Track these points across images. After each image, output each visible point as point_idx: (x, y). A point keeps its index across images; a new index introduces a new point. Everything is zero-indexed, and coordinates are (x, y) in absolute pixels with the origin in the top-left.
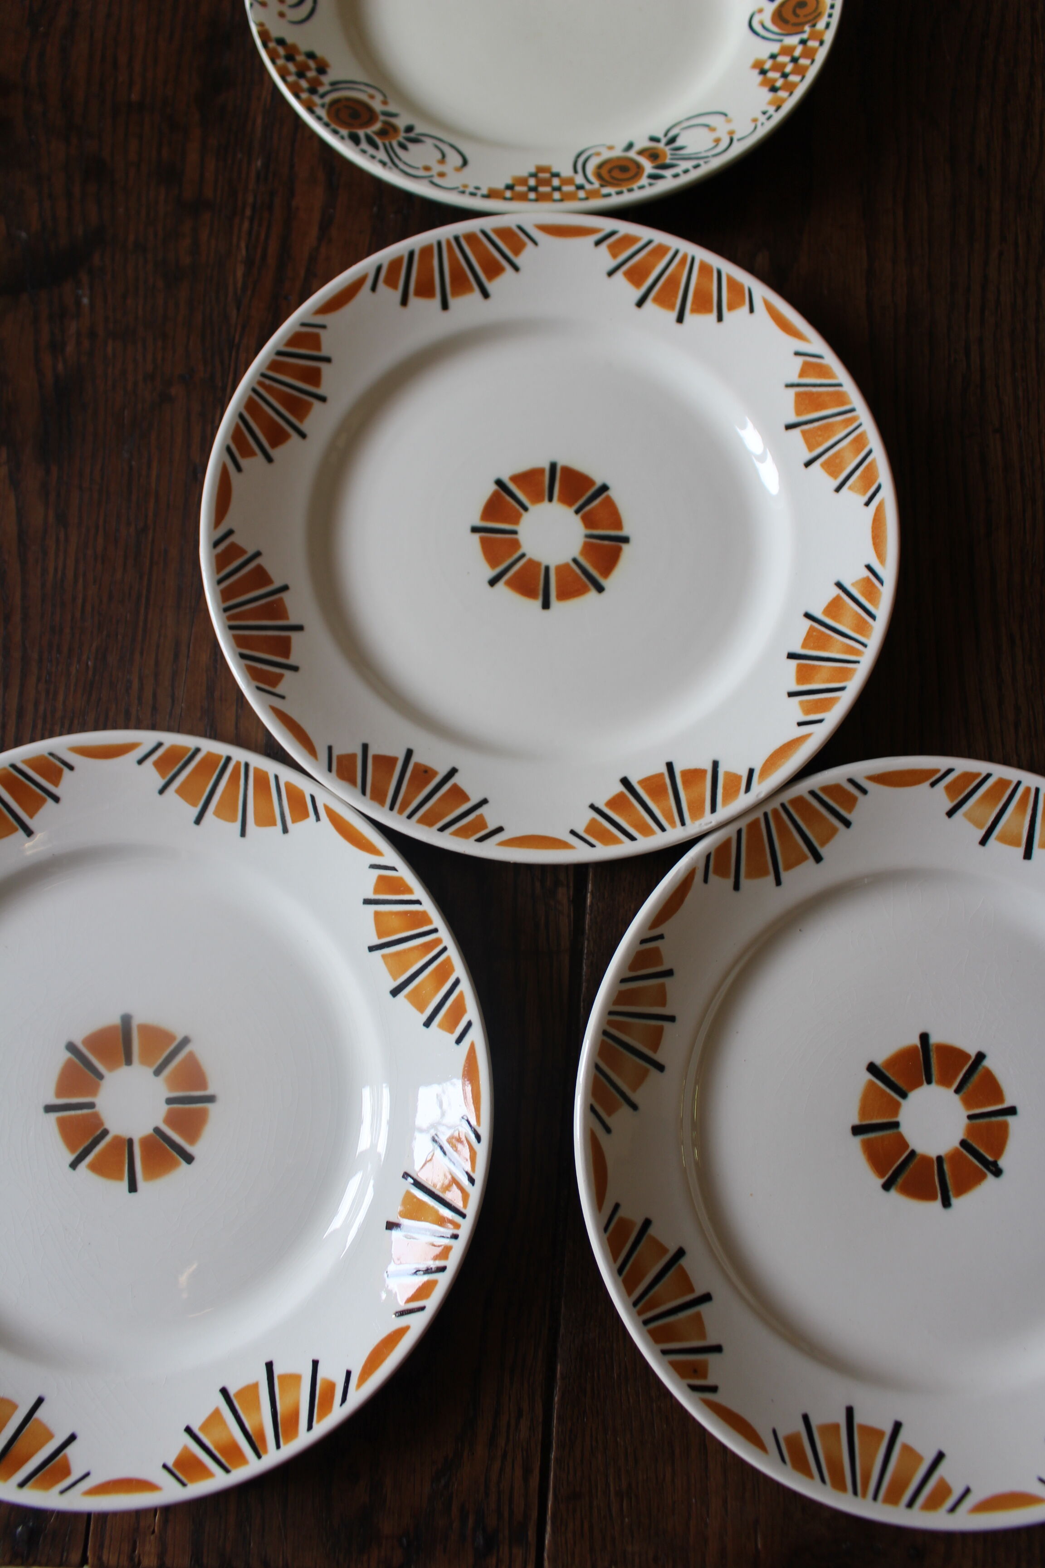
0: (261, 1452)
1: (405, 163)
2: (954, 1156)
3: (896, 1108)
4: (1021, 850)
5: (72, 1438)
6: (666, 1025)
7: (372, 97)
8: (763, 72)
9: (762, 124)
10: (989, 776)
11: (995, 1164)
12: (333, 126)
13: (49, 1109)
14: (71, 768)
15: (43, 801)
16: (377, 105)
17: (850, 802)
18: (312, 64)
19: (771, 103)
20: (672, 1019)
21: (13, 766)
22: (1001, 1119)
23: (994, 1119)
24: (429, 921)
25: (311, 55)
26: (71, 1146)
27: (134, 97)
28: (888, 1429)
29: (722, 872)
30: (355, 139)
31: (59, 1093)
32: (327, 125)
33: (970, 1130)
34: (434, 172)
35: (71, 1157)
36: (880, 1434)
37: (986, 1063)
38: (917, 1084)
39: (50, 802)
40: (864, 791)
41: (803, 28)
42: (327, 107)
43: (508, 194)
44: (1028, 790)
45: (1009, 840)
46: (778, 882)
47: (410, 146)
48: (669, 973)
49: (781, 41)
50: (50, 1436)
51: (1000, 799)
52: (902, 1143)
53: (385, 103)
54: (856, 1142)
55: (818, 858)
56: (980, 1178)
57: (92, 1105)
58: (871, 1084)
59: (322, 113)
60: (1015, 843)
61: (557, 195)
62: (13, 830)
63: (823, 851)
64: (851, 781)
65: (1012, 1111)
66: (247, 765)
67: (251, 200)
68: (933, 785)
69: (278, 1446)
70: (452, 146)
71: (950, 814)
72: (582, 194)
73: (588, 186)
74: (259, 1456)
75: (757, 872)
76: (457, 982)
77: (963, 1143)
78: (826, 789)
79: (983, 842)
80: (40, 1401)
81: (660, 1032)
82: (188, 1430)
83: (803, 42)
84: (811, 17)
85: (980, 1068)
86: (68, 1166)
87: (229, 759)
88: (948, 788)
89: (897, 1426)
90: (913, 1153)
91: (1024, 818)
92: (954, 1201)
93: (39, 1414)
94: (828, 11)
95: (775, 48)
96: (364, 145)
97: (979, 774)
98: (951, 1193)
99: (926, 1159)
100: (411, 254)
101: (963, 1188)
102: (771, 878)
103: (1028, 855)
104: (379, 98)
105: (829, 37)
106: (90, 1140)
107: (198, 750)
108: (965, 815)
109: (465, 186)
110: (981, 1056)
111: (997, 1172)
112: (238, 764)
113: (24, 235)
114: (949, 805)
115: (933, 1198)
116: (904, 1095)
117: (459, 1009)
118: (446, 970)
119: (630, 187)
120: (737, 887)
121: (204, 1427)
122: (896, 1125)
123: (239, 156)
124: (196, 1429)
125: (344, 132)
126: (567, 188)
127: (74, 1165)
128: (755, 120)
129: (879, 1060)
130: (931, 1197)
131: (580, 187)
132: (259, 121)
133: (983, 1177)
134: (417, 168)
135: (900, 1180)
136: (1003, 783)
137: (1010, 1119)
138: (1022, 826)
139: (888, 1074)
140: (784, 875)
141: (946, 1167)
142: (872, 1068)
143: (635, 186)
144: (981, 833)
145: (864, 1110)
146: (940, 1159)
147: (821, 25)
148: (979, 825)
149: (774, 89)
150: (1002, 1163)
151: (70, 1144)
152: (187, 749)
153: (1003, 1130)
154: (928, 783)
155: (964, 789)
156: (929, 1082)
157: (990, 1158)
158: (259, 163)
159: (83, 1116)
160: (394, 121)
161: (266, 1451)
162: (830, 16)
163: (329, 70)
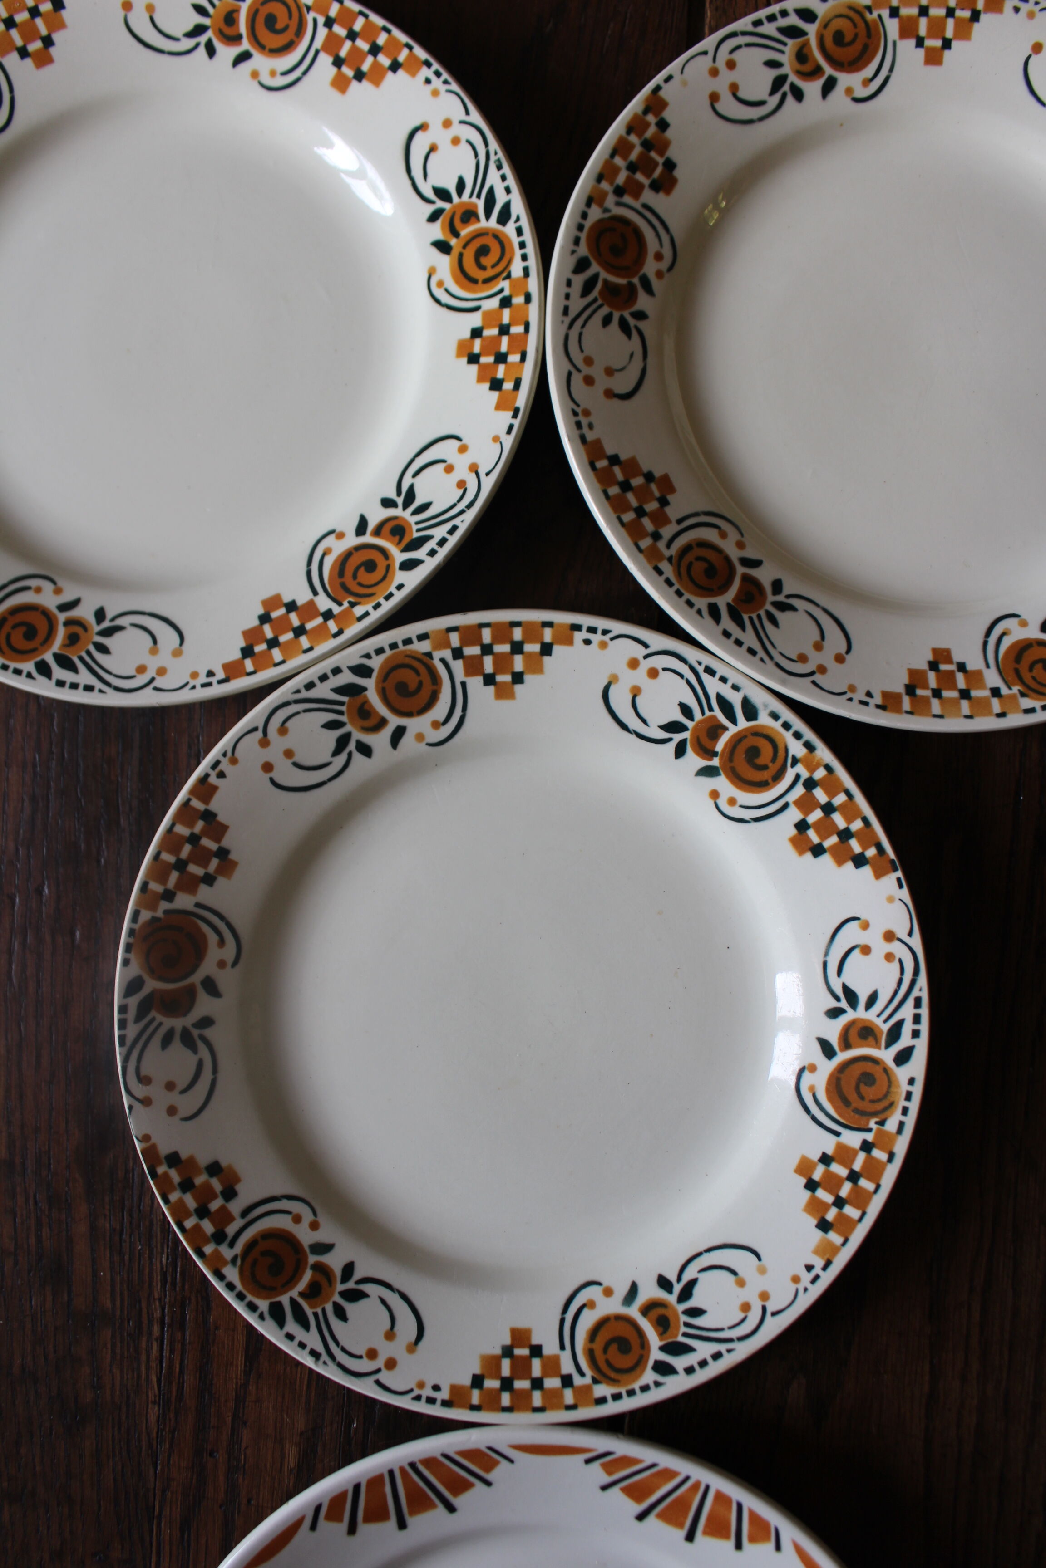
1: (344, 1350)
7: (297, 1219)
8: (811, 1185)
9: (806, 1290)
12: (250, 1297)
16: (306, 1237)
18: (216, 1184)
19: (817, 1252)
25: (214, 1169)
30: (277, 1314)
32: (240, 1297)
34: (380, 1363)
41: (868, 1123)
42: (239, 1262)
43: (476, 1397)
47: (350, 1308)
49: (838, 1134)
53: (314, 1226)
59: (232, 1273)
61: (537, 1399)
70: (404, 1297)
72: (569, 1396)
73: (578, 1381)
83: (866, 1147)
84: (879, 1106)
94: (903, 1103)
95: (828, 1143)
96: (291, 1326)
100: (357, 1487)
104: (307, 1216)
105: (901, 1146)
109: (421, 1385)
119: (630, 1387)
125: (263, 1305)
126: (551, 1383)
128: (796, 1279)
131: (567, 1381)
134: (361, 1357)
143: (636, 1386)
147: (891, 1125)
149: (824, 1226)
160: (327, 1259)
162: (905, 1111)
163: (239, 1187)
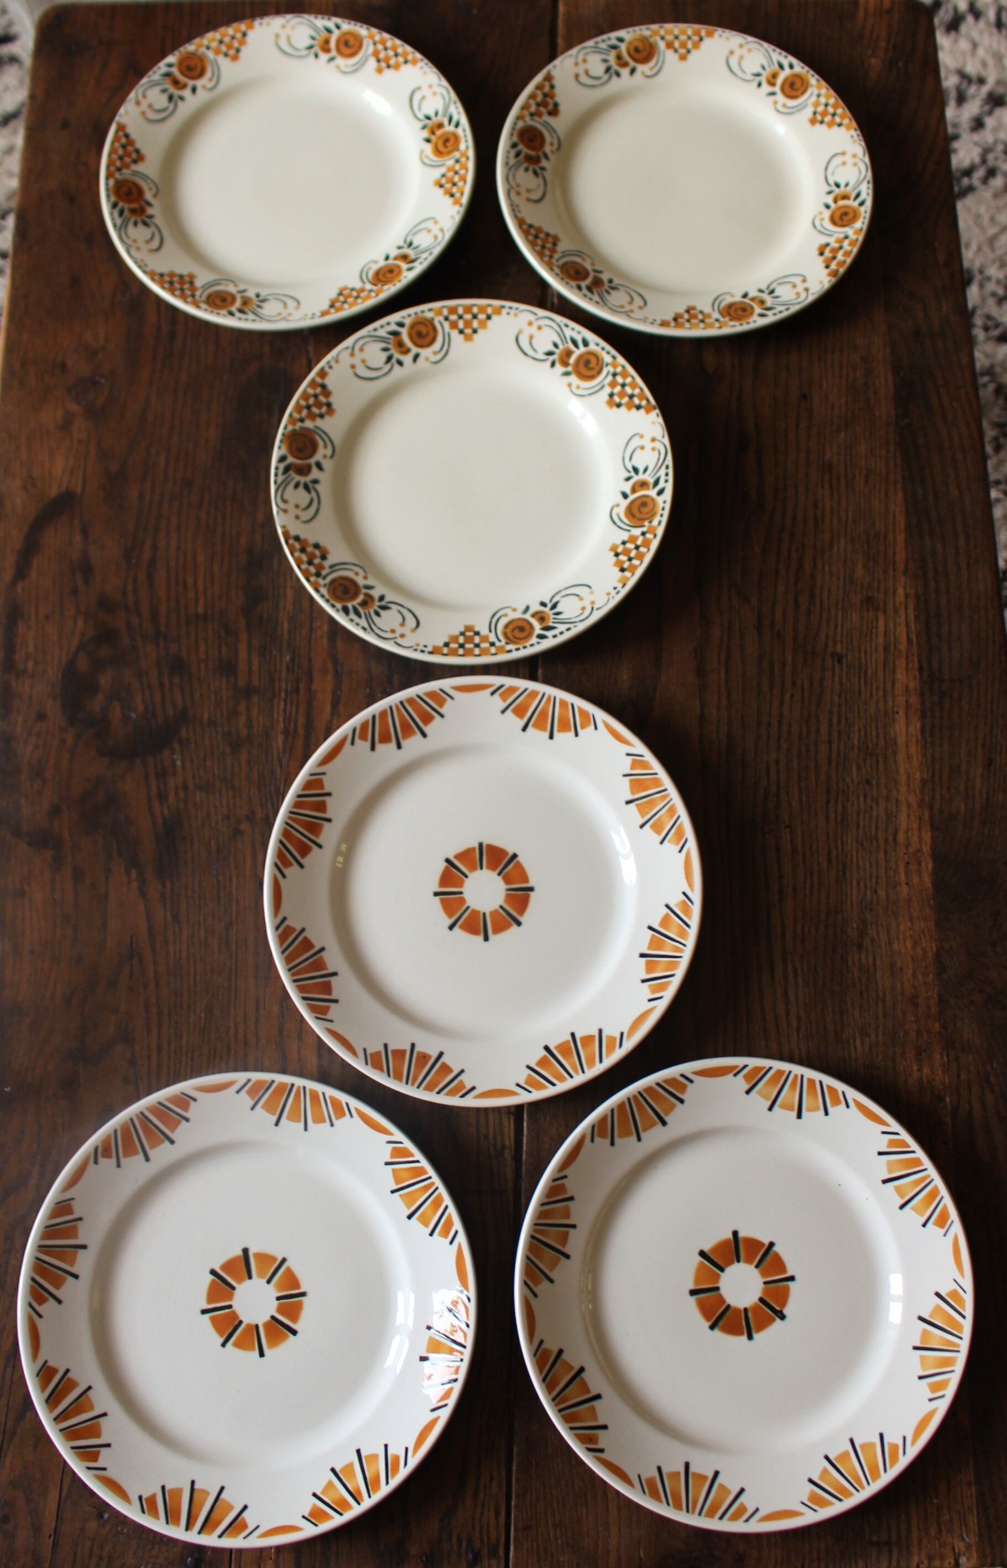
1: (378, 627)
2: (755, 1307)
3: (717, 1278)
4: (795, 1113)
6: (571, 1230)
7: (358, 574)
8: (617, 555)
9: (613, 597)
10: (771, 1068)
11: (781, 1312)
12: (333, 601)
13: (204, 1310)
16: (360, 581)
17: (683, 1088)
18: (318, 553)
19: (620, 580)
20: (574, 1226)
22: (785, 1283)
23: (780, 1284)
24: (426, 1172)
25: (317, 546)
28: (711, 1474)
29: (602, 1135)
30: (347, 611)
31: (209, 1301)
32: (328, 600)
33: (765, 1291)
34: (398, 634)
35: (221, 1340)
36: (704, 1478)
37: (776, 1248)
38: (730, 1263)
40: (691, 1081)
41: (644, 524)
42: (327, 586)
44: (796, 1076)
45: (787, 1107)
46: (639, 1139)
47: (382, 612)
48: (571, 1198)
49: (629, 531)
51: (779, 1082)
52: (722, 1300)
53: (366, 578)
54: (692, 1300)
55: (664, 1123)
56: (772, 1321)
57: (230, 1307)
58: (701, 1264)
59: (323, 591)
60: (791, 1108)
63: (667, 1119)
64: (683, 1076)
65: (792, 1278)
66: (305, 1088)
68: (735, 1075)
71: (748, 1092)
74: (341, 1516)
75: (625, 1133)
76: (446, 1207)
77: (761, 1300)
78: (667, 1081)
79: (770, 1109)
81: (566, 1234)
83: (643, 534)
84: (649, 516)
85: (771, 1253)
86: (220, 1345)
88: (745, 1077)
89: (717, 1473)
90: (728, 1307)
91: (795, 1094)
92: (755, 1336)
94: (661, 512)
95: (625, 536)
96: (352, 615)
97: (764, 1068)
98: (753, 1331)
99: (737, 1310)
101: (760, 1328)
102: (634, 1137)
103: (799, 1116)
104: (362, 574)
105: (660, 532)
106: (232, 1329)
107: (274, 1082)
108: (758, 1093)
110: (772, 1244)
111: (783, 1317)
112: (299, 1087)
114: (747, 1087)
115: (741, 1334)
116: (722, 1270)
117: (449, 1224)
118: (439, 1200)
120: (612, 1143)
122: (717, 1289)
125: (340, 605)
127: (223, 1345)
128: (608, 594)
129: (706, 1248)
130: (740, 1333)
133: (774, 1320)
134: (386, 630)
135: (721, 1324)
136: (780, 1073)
137: (791, 1284)
138: (794, 1098)
139: (712, 1257)
140: (643, 1135)
141: (750, 1315)
142: (702, 1254)
144: (769, 1103)
145: (697, 1280)
146: (746, 1310)
147: (655, 522)
148: (766, 1098)
149: (622, 570)
150: (786, 1311)
151: (220, 1332)
152: (267, 1081)
153: (786, 1291)
154: (732, 1074)
155: (755, 1077)
156: (738, 1261)
157: (778, 1308)
159: (225, 1314)
160: (371, 592)
162: (662, 516)
163: (328, 556)
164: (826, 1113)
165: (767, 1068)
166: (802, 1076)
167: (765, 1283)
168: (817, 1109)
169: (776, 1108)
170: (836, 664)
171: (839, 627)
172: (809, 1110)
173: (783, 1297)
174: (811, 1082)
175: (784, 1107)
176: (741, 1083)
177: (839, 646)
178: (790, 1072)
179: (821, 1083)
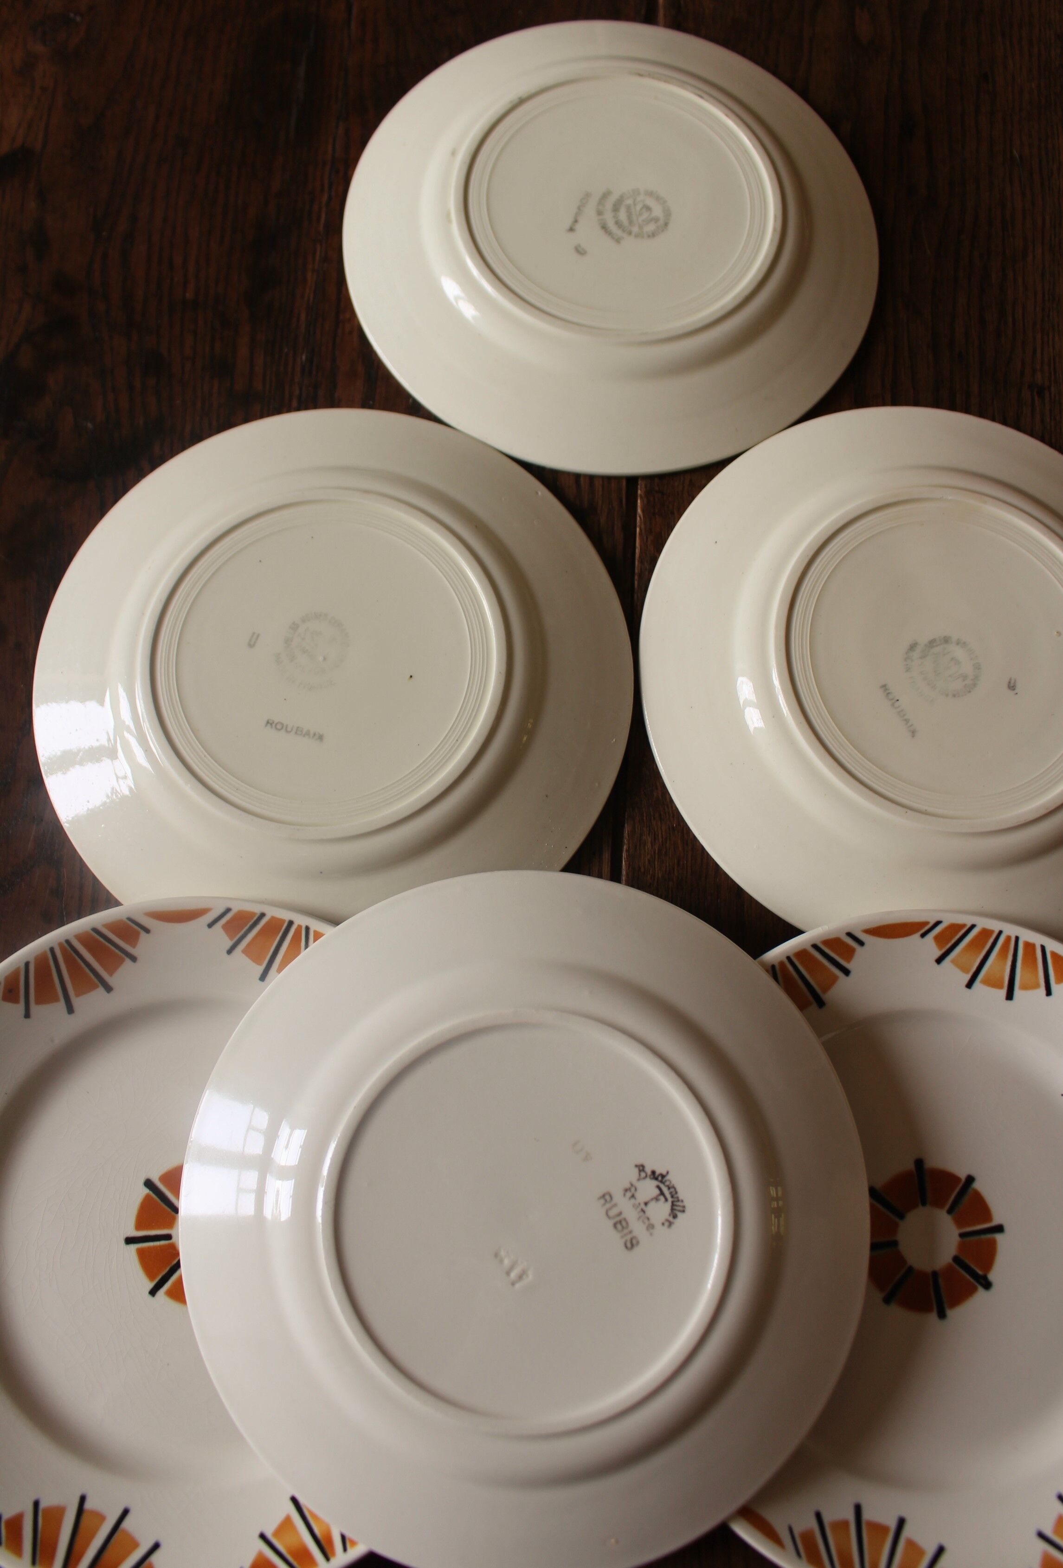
0: (329, 1555)
2: (947, 1271)
3: (895, 1228)
4: (1003, 992)
5: (156, 1546)
10: (973, 926)
11: (984, 1277)
13: (129, 1241)
14: (147, 931)
15: (122, 961)
17: (849, 953)
21: (95, 930)
22: (989, 1236)
23: (982, 1237)
26: (150, 1276)
27: (189, 295)
28: (892, 1524)
31: (139, 1226)
33: (961, 1247)
35: (150, 1285)
36: (884, 1529)
37: (974, 1185)
38: (912, 1207)
39: (128, 961)
40: (861, 943)
44: (1008, 938)
45: (993, 983)
50: (135, 1545)
51: (983, 947)
52: (901, 1260)
55: (819, 1003)
56: (970, 1291)
57: (168, 1237)
58: (872, 1208)
60: (997, 985)
62: (95, 987)
63: (823, 997)
64: (849, 934)
65: (999, 1229)
66: (307, 929)
67: (297, 392)
68: (923, 936)
69: (345, 1549)
71: (939, 961)
74: (327, 1559)
77: (955, 1259)
78: (827, 942)
79: (969, 985)
80: (126, 1512)
82: (263, 1536)
85: (970, 1190)
86: (148, 1292)
87: (291, 923)
88: (937, 938)
89: (901, 1522)
90: (910, 1269)
91: (1005, 964)
92: (948, 1313)
93: (127, 1524)
97: (964, 925)
98: (944, 1306)
99: (921, 1275)
101: (956, 1300)
103: (1010, 996)
106: (167, 1269)
107: (263, 915)
108: (953, 962)
110: (969, 1179)
111: (987, 1285)
112: (300, 927)
113: (90, 425)
114: (938, 953)
115: (928, 1309)
116: (902, 1216)
121: (278, 1532)
122: (895, 1243)
123: (286, 350)
124: (269, 1535)
127: (153, 1292)
129: (879, 1184)
130: (926, 1309)
132: (303, 317)
133: (973, 1290)
135: (898, 1295)
136: (986, 933)
137: (997, 1237)
138: (1004, 970)
139: (887, 1197)
141: (941, 1281)
142: (872, 1192)
144: (968, 977)
146: (934, 1274)
148: (965, 970)
150: (990, 1276)
151: (149, 1272)
152: (253, 914)
153: (991, 1247)
154: (918, 935)
155: (951, 939)
156: (923, 1204)
157: (980, 1273)
158: (304, 357)
159: (160, 1246)
161: (334, 1554)
164: (1049, 993)
165: (969, 926)
166: (1017, 938)
167: (962, 1235)
168: (1037, 986)
169: (977, 984)
170: (1036, 398)
171: (1039, 354)
172: (1024, 987)
173: (988, 1255)
174: (1030, 947)
175: (988, 982)
176: (929, 947)
177: (1039, 375)
178: (1000, 932)
179: (1043, 948)
